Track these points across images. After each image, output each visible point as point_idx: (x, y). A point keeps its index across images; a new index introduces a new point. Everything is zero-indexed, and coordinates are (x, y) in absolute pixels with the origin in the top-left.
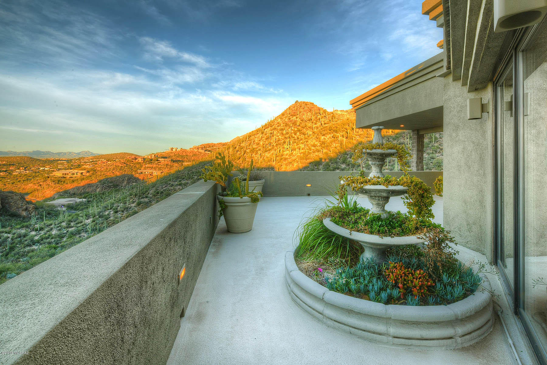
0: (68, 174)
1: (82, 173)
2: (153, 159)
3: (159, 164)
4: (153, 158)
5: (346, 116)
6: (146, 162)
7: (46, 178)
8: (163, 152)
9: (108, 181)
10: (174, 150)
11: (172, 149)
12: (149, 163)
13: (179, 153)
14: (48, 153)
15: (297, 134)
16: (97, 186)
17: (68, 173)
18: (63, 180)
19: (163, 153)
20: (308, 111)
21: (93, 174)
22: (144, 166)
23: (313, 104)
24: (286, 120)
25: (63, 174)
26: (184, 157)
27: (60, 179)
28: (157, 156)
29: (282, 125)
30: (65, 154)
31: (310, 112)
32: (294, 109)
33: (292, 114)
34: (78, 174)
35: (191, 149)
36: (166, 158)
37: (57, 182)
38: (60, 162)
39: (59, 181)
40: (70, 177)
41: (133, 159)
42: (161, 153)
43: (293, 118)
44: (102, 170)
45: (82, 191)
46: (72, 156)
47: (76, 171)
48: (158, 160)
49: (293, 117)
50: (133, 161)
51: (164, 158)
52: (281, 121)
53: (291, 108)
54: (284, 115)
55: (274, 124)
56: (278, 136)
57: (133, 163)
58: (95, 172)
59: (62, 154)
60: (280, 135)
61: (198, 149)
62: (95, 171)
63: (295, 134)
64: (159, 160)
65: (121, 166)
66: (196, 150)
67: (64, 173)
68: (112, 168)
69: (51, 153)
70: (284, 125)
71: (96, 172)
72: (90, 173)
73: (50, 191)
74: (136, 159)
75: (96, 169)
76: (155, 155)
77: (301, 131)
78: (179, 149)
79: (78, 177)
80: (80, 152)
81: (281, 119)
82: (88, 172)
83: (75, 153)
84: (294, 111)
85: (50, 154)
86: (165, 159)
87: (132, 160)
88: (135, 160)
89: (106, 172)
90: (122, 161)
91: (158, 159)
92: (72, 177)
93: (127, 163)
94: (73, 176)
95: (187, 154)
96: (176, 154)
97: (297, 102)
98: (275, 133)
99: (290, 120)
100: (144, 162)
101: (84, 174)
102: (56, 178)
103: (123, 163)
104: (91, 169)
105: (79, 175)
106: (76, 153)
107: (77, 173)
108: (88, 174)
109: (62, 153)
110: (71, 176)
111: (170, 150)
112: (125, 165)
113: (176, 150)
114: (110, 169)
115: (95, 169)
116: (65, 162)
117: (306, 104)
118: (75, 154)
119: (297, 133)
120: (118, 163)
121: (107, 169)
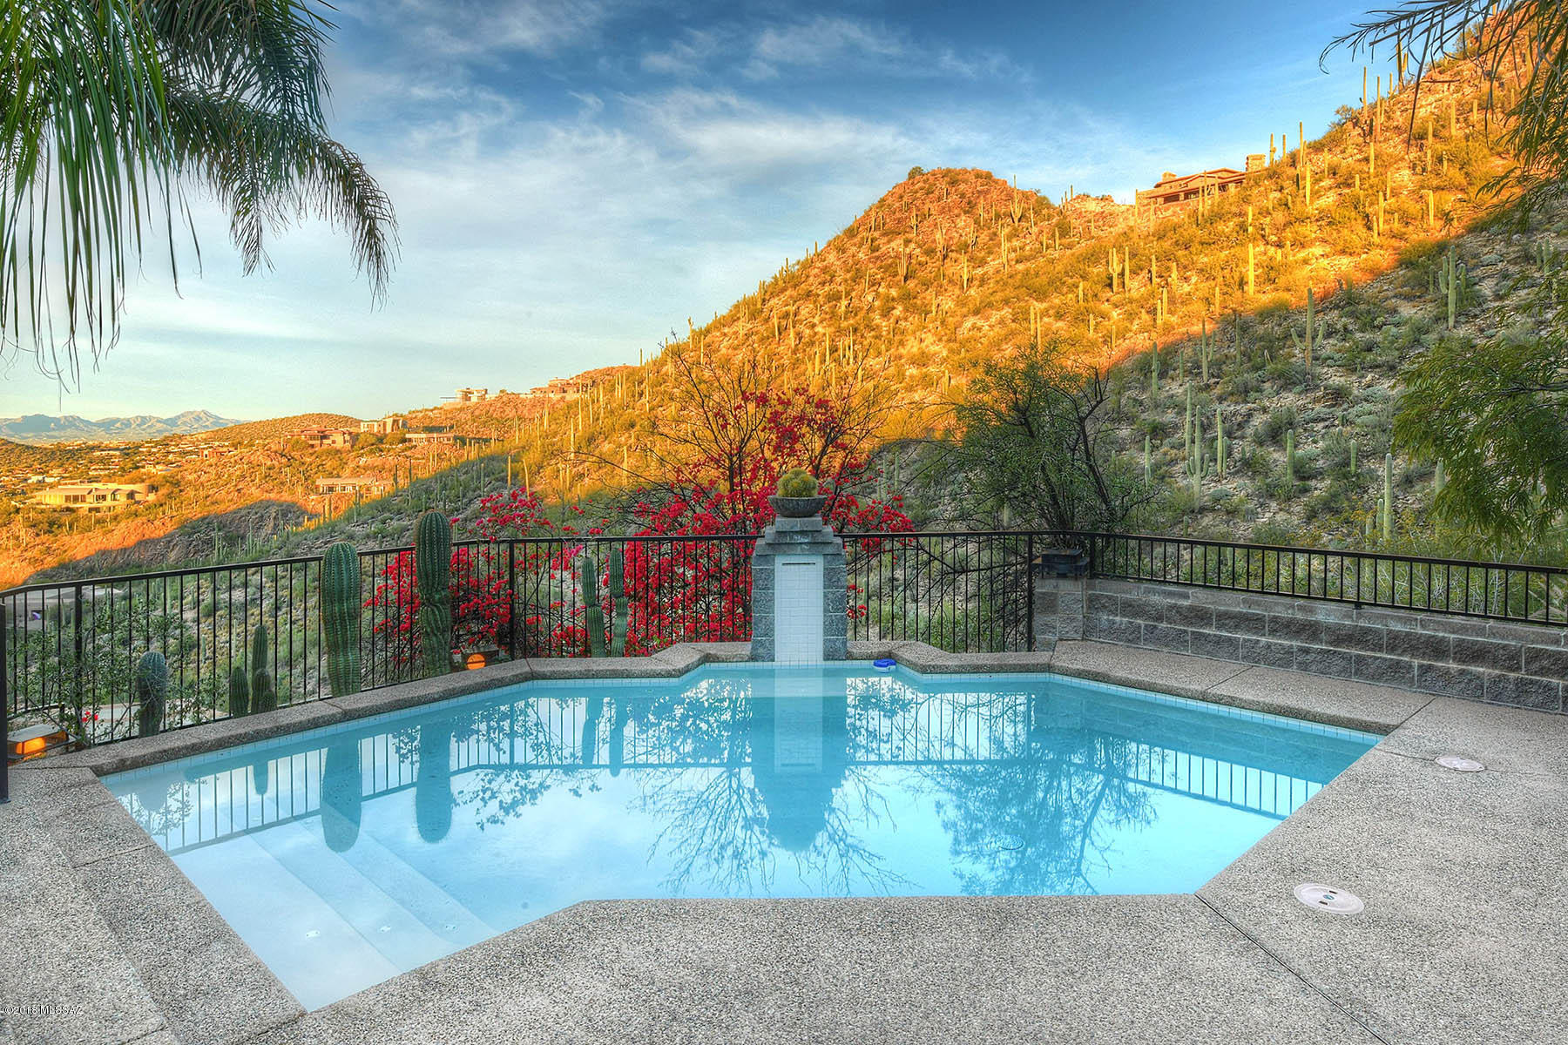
0: (83, 496)
1: (131, 495)
2: (386, 435)
3: (408, 453)
4: (389, 430)
5: (1126, 219)
6: (363, 448)
7: (10, 514)
8: (435, 408)
9: (208, 523)
10: (474, 399)
11: (467, 395)
12: (372, 452)
13: (493, 408)
14: (72, 422)
15: (895, 312)
16: (169, 542)
17: (86, 493)
18: (66, 519)
19: (432, 411)
20: (956, 212)
21: (169, 496)
22: (352, 465)
23: (989, 176)
24: (860, 255)
25: (68, 498)
26: (509, 423)
27: (57, 515)
28: (404, 425)
29: (838, 280)
30: (127, 423)
31: (965, 212)
32: (897, 205)
33: (890, 224)
34: (118, 497)
35: (538, 394)
36: (439, 429)
37: (46, 526)
38: (99, 453)
39: (52, 523)
40: (91, 510)
41: (313, 437)
42: (426, 410)
43: (893, 244)
44: (201, 480)
45: (119, 558)
46: (148, 431)
47: (113, 486)
48: (404, 441)
49: (889, 242)
50: (312, 446)
51: (429, 430)
52: (839, 259)
53: (890, 201)
54: (855, 236)
55: (808, 277)
56: (814, 326)
57: (312, 454)
58: (177, 490)
59: (118, 425)
60: (821, 322)
61: (564, 392)
62: (177, 484)
63: (886, 313)
64: (410, 440)
65: (269, 463)
66: (555, 397)
67: (72, 494)
68: (238, 473)
69: (82, 421)
70: (849, 275)
71: (181, 491)
72: (160, 493)
73: (10, 561)
74: (325, 437)
75: (183, 478)
76: (395, 422)
77: (915, 298)
78: (491, 396)
79: (119, 510)
80: (179, 417)
81: (842, 250)
82: (153, 488)
83: (159, 421)
84: (898, 215)
85: (77, 428)
86: (430, 435)
87: (311, 442)
88: (319, 442)
89: (216, 490)
90: (274, 447)
91: (408, 436)
92: (97, 510)
93: (292, 454)
94: (104, 504)
95: (519, 413)
96: (477, 413)
97: (915, 173)
98: (803, 312)
99: (877, 254)
100: (352, 447)
101: (138, 497)
102: (42, 511)
103: (276, 452)
104: (164, 477)
105: (122, 499)
106: (166, 422)
107: (115, 492)
108: (152, 497)
109: (118, 420)
110: (95, 505)
111: (458, 401)
112: (284, 460)
113: (482, 398)
114: (229, 476)
115: (179, 477)
116: (118, 453)
117: (953, 178)
118: (159, 425)
119: (894, 308)
120: (258, 453)
121: (219, 476)
